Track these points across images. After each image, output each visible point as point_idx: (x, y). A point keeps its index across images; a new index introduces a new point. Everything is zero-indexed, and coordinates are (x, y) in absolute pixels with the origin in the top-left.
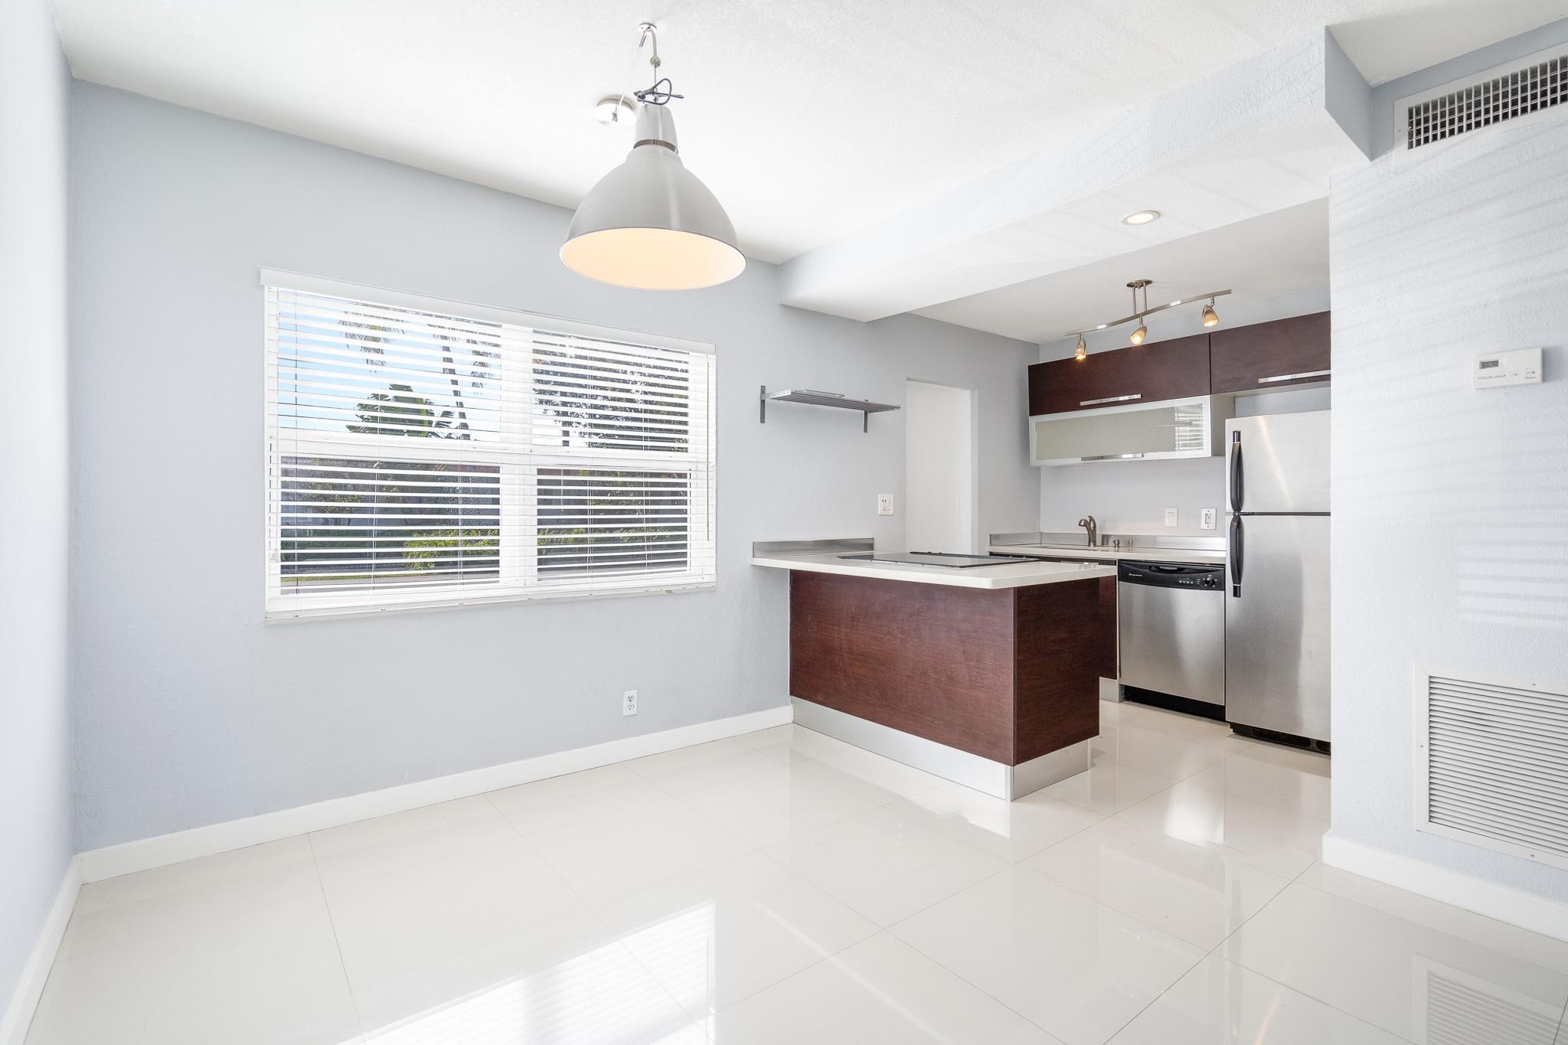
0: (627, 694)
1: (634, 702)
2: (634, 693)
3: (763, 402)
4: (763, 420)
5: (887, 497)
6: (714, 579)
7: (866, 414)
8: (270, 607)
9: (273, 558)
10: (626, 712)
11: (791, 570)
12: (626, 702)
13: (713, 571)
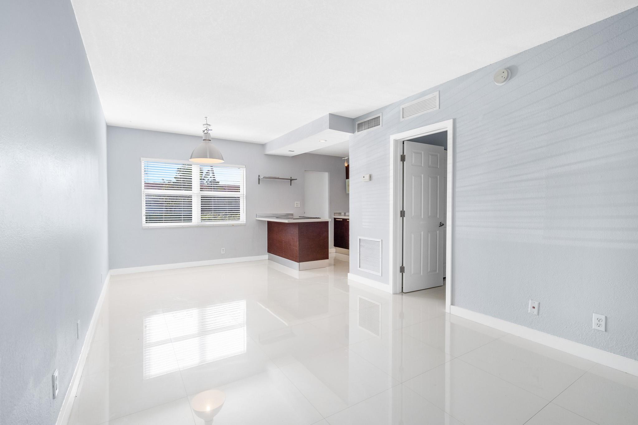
0: (222, 249)
1: (224, 250)
2: (224, 248)
3: (259, 179)
4: (259, 183)
5: (297, 202)
6: (245, 223)
7: (291, 181)
8: (143, 225)
9: (144, 215)
10: (222, 253)
11: (268, 221)
12: (222, 251)
13: (245, 221)
